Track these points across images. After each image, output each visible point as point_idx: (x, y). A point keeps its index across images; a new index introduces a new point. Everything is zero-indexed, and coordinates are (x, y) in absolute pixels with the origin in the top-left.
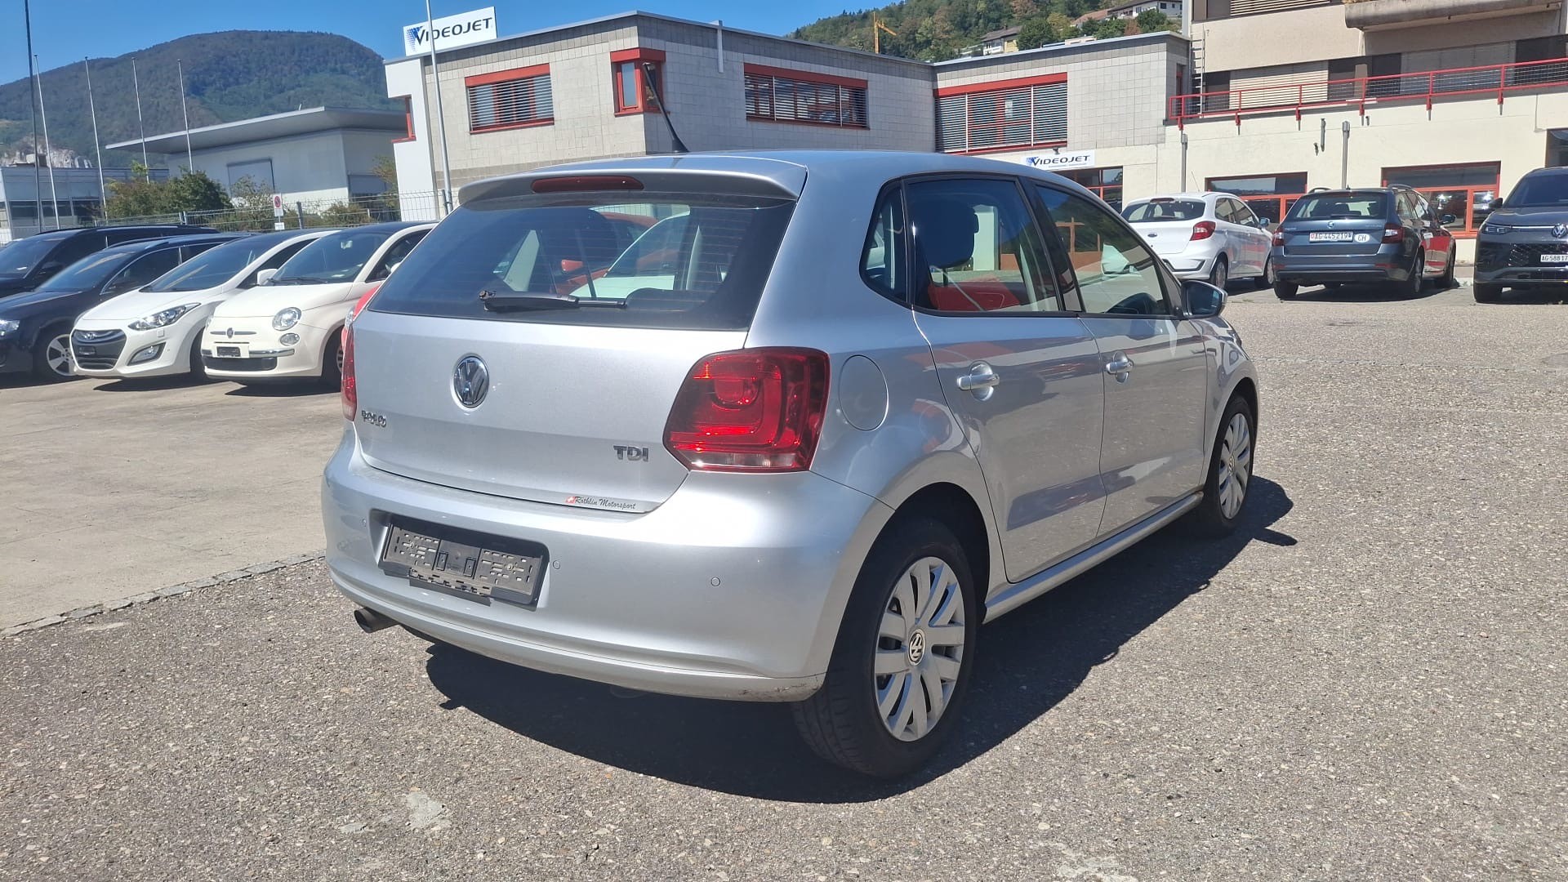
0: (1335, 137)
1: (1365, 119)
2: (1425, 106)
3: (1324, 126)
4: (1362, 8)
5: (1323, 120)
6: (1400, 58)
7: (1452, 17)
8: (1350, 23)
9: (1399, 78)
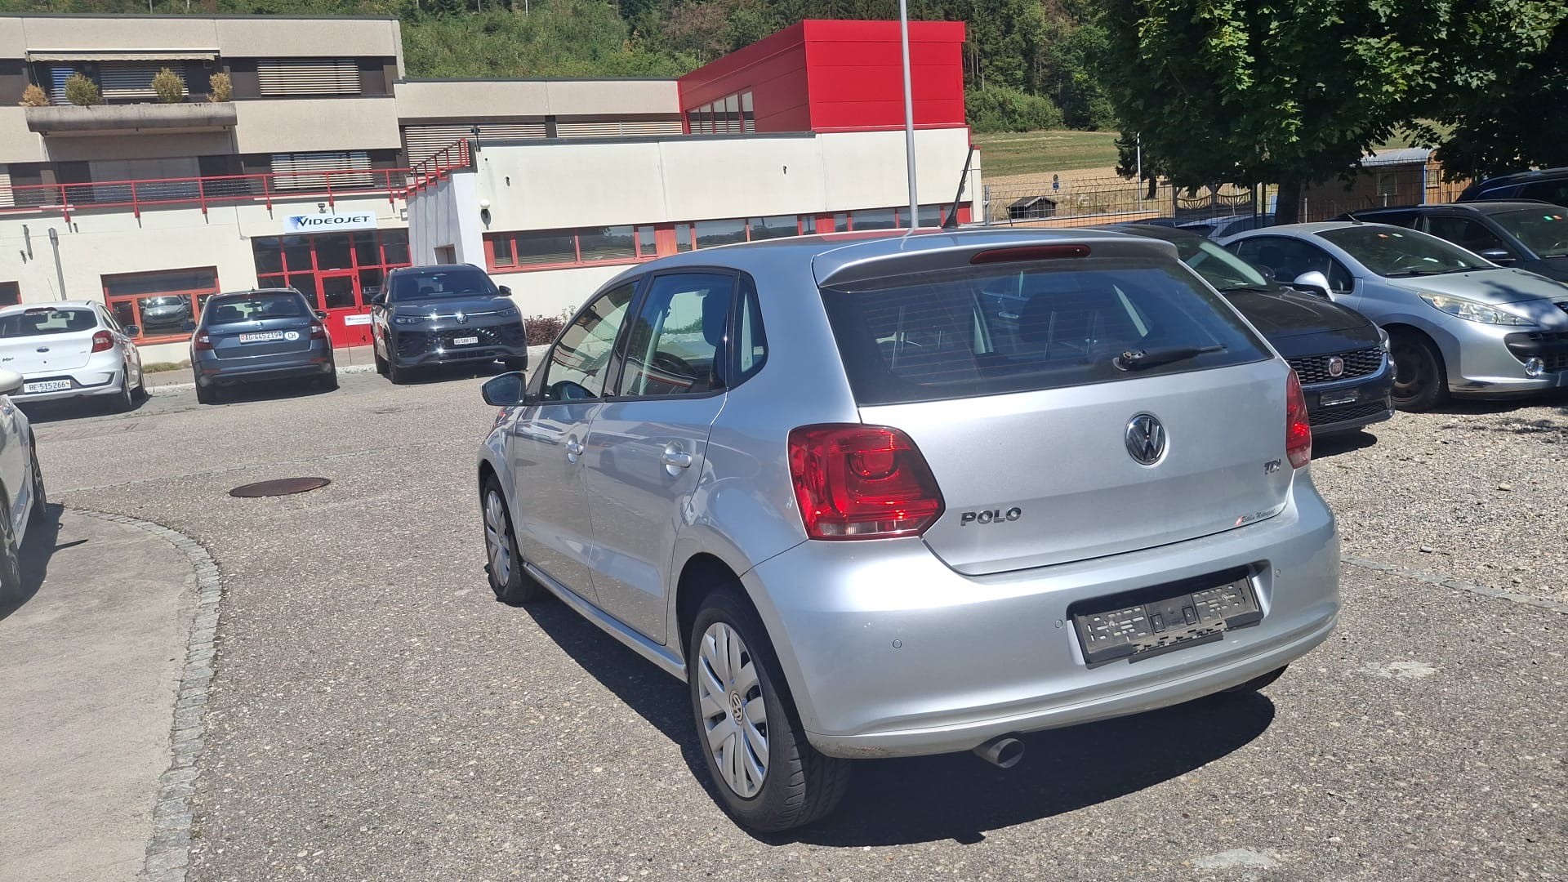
0: (42, 244)
1: (73, 226)
2: (133, 214)
3: (27, 232)
4: (44, 113)
5: (25, 226)
6: (88, 165)
7: (139, 130)
8: (33, 126)
9: (91, 186)
